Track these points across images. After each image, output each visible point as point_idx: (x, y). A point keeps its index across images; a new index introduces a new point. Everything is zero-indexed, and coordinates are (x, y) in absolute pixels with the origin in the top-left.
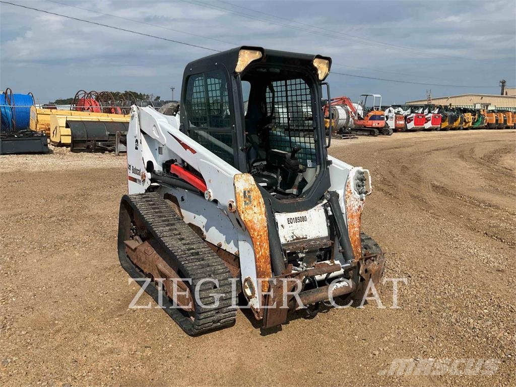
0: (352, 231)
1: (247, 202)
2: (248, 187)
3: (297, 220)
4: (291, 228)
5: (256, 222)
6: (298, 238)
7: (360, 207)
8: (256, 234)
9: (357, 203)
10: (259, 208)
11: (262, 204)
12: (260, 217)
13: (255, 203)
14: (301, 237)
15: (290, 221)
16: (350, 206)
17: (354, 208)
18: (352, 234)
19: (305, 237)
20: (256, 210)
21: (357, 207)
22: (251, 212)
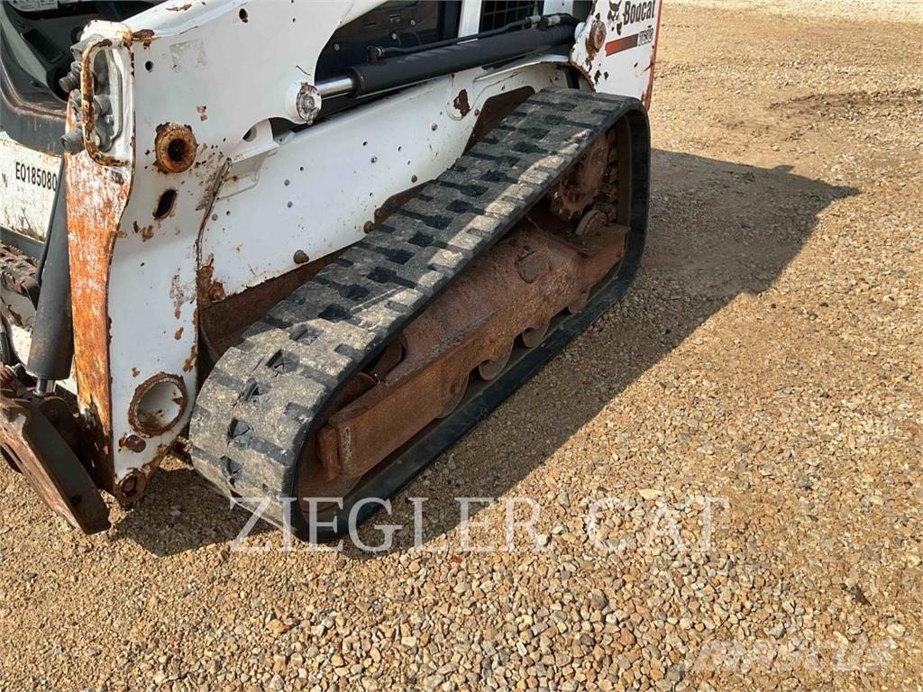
0: (81, 284)
3: (36, 176)
4: (20, 195)
6: (32, 232)
7: (109, 204)
9: (98, 181)
15: (20, 172)
16: (76, 185)
17: (87, 200)
18: (79, 292)
21: (97, 200)
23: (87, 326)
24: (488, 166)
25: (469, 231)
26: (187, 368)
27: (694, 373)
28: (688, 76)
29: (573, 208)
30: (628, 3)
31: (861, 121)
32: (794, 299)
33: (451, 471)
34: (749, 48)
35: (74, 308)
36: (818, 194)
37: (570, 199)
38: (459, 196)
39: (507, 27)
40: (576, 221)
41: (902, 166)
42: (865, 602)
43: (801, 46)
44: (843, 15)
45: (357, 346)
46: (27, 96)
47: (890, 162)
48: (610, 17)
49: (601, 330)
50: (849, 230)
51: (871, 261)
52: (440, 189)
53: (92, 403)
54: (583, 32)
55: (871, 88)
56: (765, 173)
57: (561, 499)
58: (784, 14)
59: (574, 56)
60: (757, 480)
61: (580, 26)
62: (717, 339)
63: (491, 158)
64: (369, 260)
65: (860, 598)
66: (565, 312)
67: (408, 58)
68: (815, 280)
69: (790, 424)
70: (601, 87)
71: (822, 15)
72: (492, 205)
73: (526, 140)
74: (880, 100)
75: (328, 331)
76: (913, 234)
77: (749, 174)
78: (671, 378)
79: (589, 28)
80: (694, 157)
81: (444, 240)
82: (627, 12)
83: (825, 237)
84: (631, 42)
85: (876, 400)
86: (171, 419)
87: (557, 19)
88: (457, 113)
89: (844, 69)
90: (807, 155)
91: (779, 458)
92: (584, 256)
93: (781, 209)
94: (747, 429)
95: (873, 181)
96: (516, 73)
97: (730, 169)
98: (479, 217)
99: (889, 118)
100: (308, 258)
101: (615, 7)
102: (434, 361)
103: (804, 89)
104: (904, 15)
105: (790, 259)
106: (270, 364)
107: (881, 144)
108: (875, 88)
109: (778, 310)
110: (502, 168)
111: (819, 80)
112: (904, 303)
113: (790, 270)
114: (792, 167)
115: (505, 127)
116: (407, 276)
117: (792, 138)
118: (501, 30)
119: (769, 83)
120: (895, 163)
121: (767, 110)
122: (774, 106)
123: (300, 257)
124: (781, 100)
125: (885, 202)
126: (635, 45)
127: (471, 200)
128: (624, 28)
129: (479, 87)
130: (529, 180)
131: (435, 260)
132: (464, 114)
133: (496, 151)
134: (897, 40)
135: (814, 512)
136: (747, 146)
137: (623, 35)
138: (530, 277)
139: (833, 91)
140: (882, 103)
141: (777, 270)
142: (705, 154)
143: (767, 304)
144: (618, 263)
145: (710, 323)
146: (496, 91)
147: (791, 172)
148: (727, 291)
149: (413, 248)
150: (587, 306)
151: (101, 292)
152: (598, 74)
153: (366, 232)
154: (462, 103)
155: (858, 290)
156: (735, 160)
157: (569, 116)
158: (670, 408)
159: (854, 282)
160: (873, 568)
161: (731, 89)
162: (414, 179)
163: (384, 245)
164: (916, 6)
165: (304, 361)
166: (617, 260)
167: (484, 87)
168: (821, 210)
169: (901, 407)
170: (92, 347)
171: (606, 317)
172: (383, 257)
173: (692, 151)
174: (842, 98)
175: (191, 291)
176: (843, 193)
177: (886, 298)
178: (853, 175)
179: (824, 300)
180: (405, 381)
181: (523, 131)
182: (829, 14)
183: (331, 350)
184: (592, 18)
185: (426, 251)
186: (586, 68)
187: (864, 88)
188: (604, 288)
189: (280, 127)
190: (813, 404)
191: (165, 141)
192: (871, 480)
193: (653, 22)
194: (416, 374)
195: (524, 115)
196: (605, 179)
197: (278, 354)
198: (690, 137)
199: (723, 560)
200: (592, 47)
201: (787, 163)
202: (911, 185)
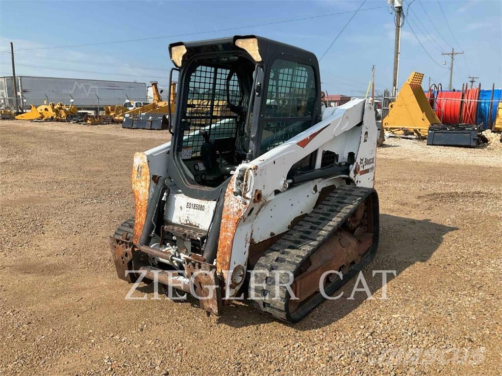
0: (224, 234)
1: (139, 175)
2: (141, 164)
3: (196, 207)
4: (188, 213)
5: (141, 193)
6: (190, 224)
7: (240, 210)
8: (139, 203)
9: (237, 204)
10: (145, 183)
11: (148, 180)
12: (144, 191)
13: (144, 178)
14: (194, 224)
15: (189, 205)
16: (228, 206)
17: (231, 210)
18: (223, 237)
19: (197, 225)
20: (143, 183)
21: (236, 210)
22: (139, 185)
23: (224, 247)
24: (329, 208)
25: (328, 226)
26: (245, 265)
27: (404, 284)
28: (381, 186)
29: (354, 225)
30: (366, 159)
31: (457, 203)
32: (437, 262)
33: (325, 309)
34: (405, 175)
35: (219, 242)
36: (442, 230)
37: (352, 222)
38: (322, 216)
39: (329, 166)
40: (355, 230)
41: (475, 219)
42: (472, 342)
43: (427, 174)
44: (444, 161)
45: (303, 255)
46: (192, 184)
47: (471, 218)
48: (361, 163)
49: (367, 271)
50: (456, 241)
51: (466, 251)
52: (314, 214)
53: (221, 272)
54: (352, 168)
55: (459, 191)
56: (419, 221)
57: (366, 317)
58: (418, 161)
59: (350, 175)
60: (432, 313)
61: (351, 166)
62: (411, 274)
63: (329, 205)
64: (298, 234)
65: (470, 340)
66: (353, 263)
67: (306, 174)
68: (444, 257)
69: (441, 299)
70: (358, 185)
71: (435, 161)
72: (334, 219)
73: (340, 200)
74: (464, 195)
75: (292, 252)
76: (481, 243)
77: (413, 222)
78: (396, 285)
79: (354, 166)
80: (389, 215)
81: (321, 228)
82: (365, 162)
83: (447, 243)
84: (367, 171)
85: (471, 292)
86: (240, 281)
87: (344, 164)
88: (314, 192)
89: (447, 183)
90: (436, 215)
91: (438, 307)
92: (360, 241)
93: (428, 234)
94: (426, 300)
95: (464, 225)
96: (330, 180)
97: (405, 220)
98: (331, 222)
99: (468, 202)
100: (274, 234)
101: (362, 160)
102: (320, 267)
103: (430, 191)
104: (472, 162)
105: (435, 250)
106: (276, 261)
107: (466, 212)
108: (461, 191)
109: (432, 266)
110: (334, 208)
111: (437, 187)
112: (479, 264)
113: (435, 254)
114: (430, 220)
115: (331, 196)
116: (312, 237)
117: (429, 209)
118: (328, 167)
119: (415, 188)
120: (472, 219)
121: (416, 198)
122: (419, 197)
123: (272, 234)
124: (422, 195)
125: (469, 232)
126: (368, 172)
127: (326, 217)
128: (365, 166)
129: (320, 184)
130: (344, 211)
131: (320, 233)
132: (316, 192)
133: (330, 203)
134: (469, 172)
135: (453, 321)
136: (410, 212)
137: (365, 169)
138: (344, 246)
139: (443, 192)
140: (464, 196)
141: (430, 254)
142: (394, 214)
143: (428, 264)
144: (369, 248)
145: (407, 269)
146: (325, 186)
147: (430, 221)
148: (411, 260)
149: (311, 230)
150: (361, 261)
151: (232, 237)
152: (357, 181)
153: (289, 228)
154: (315, 189)
155: (461, 260)
156: (406, 217)
157: (353, 193)
158: (398, 293)
159: (459, 258)
160: (474, 334)
161: (400, 190)
162: (302, 212)
163: (301, 229)
164: (477, 158)
165: (287, 259)
166: (369, 246)
167: (322, 184)
168: (444, 234)
169: (480, 294)
170: (225, 253)
171: (368, 266)
172: (302, 233)
173: (388, 213)
174: (448, 194)
175: (249, 240)
176: (452, 229)
177: (472, 263)
178: (455, 223)
179: (448, 263)
180: (312, 272)
181: (337, 197)
182: (438, 161)
183: (295, 257)
184: (355, 163)
185: (316, 231)
186: (354, 179)
187: (457, 190)
188: (365, 256)
189: (277, 192)
190: (448, 293)
191: (257, 194)
192: (471, 313)
193: (374, 165)
194: (315, 270)
195: (337, 193)
196: (363, 217)
197: (278, 258)
198: (386, 208)
199: (424, 331)
200: (356, 172)
201: (428, 218)
202: (479, 226)
